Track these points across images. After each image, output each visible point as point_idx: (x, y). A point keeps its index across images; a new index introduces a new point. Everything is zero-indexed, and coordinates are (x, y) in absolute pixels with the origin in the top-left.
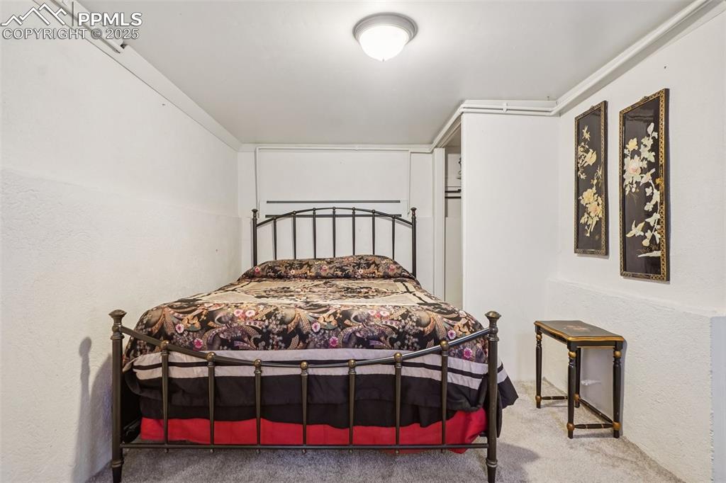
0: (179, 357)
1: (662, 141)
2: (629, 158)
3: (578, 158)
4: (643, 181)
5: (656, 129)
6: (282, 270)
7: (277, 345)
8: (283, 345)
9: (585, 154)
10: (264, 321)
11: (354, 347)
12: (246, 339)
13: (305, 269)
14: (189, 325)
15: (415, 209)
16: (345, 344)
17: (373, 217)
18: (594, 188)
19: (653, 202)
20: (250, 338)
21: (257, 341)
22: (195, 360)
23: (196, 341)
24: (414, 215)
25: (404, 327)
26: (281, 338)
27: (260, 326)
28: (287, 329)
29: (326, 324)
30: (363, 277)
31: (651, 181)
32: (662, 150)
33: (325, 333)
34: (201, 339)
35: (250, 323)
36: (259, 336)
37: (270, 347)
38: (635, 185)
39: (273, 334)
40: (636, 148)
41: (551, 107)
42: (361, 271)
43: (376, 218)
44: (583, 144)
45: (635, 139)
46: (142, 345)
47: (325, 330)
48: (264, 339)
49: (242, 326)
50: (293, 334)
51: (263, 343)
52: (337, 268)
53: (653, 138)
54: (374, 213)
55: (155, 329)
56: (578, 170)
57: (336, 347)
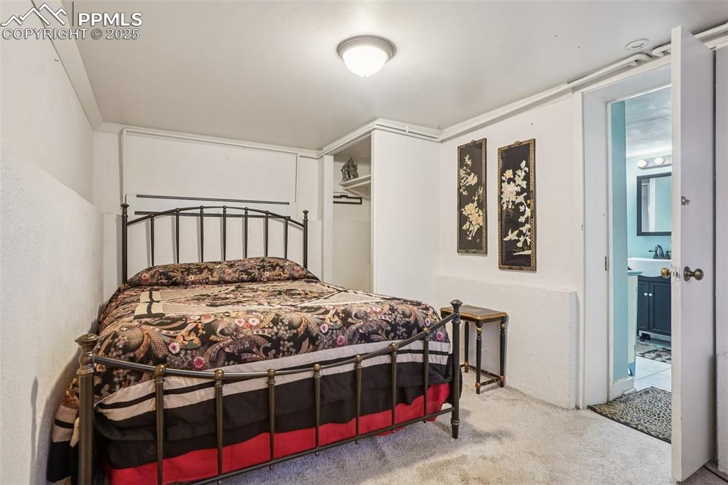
0: (176, 382)
1: (532, 174)
2: (506, 183)
3: (460, 178)
4: (518, 201)
5: (527, 165)
6: (178, 276)
7: (288, 351)
8: (294, 350)
9: (467, 176)
10: (272, 328)
11: (357, 343)
12: (255, 350)
13: (205, 274)
14: (186, 343)
15: (308, 212)
16: (351, 342)
17: (267, 218)
18: (475, 203)
19: (526, 216)
20: (258, 347)
21: (266, 351)
22: (196, 382)
23: (195, 360)
24: (306, 217)
25: (395, 319)
26: (292, 344)
27: (269, 334)
28: (297, 333)
29: (332, 324)
30: (269, 280)
31: (523, 201)
32: (532, 180)
33: (333, 333)
34: (203, 357)
35: (258, 332)
36: (269, 345)
37: (281, 354)
38: (511, 204)
39: (284, 340)
40: (512, 177)
41: (437, 134)
42: (267, 274)
43: (269, 219)
44: (465, 168)
45: (511, 170)
46: (121, 375)
47: (332, 330)
48: (274, 346)
49: (249, 337)
50: (303, 338)
51: (274, 351)
52: (241, 271)
53: (525, 171)
54: (267, 214)
55: (140, 353)
56: (461, 188)
57: (342, 346)
